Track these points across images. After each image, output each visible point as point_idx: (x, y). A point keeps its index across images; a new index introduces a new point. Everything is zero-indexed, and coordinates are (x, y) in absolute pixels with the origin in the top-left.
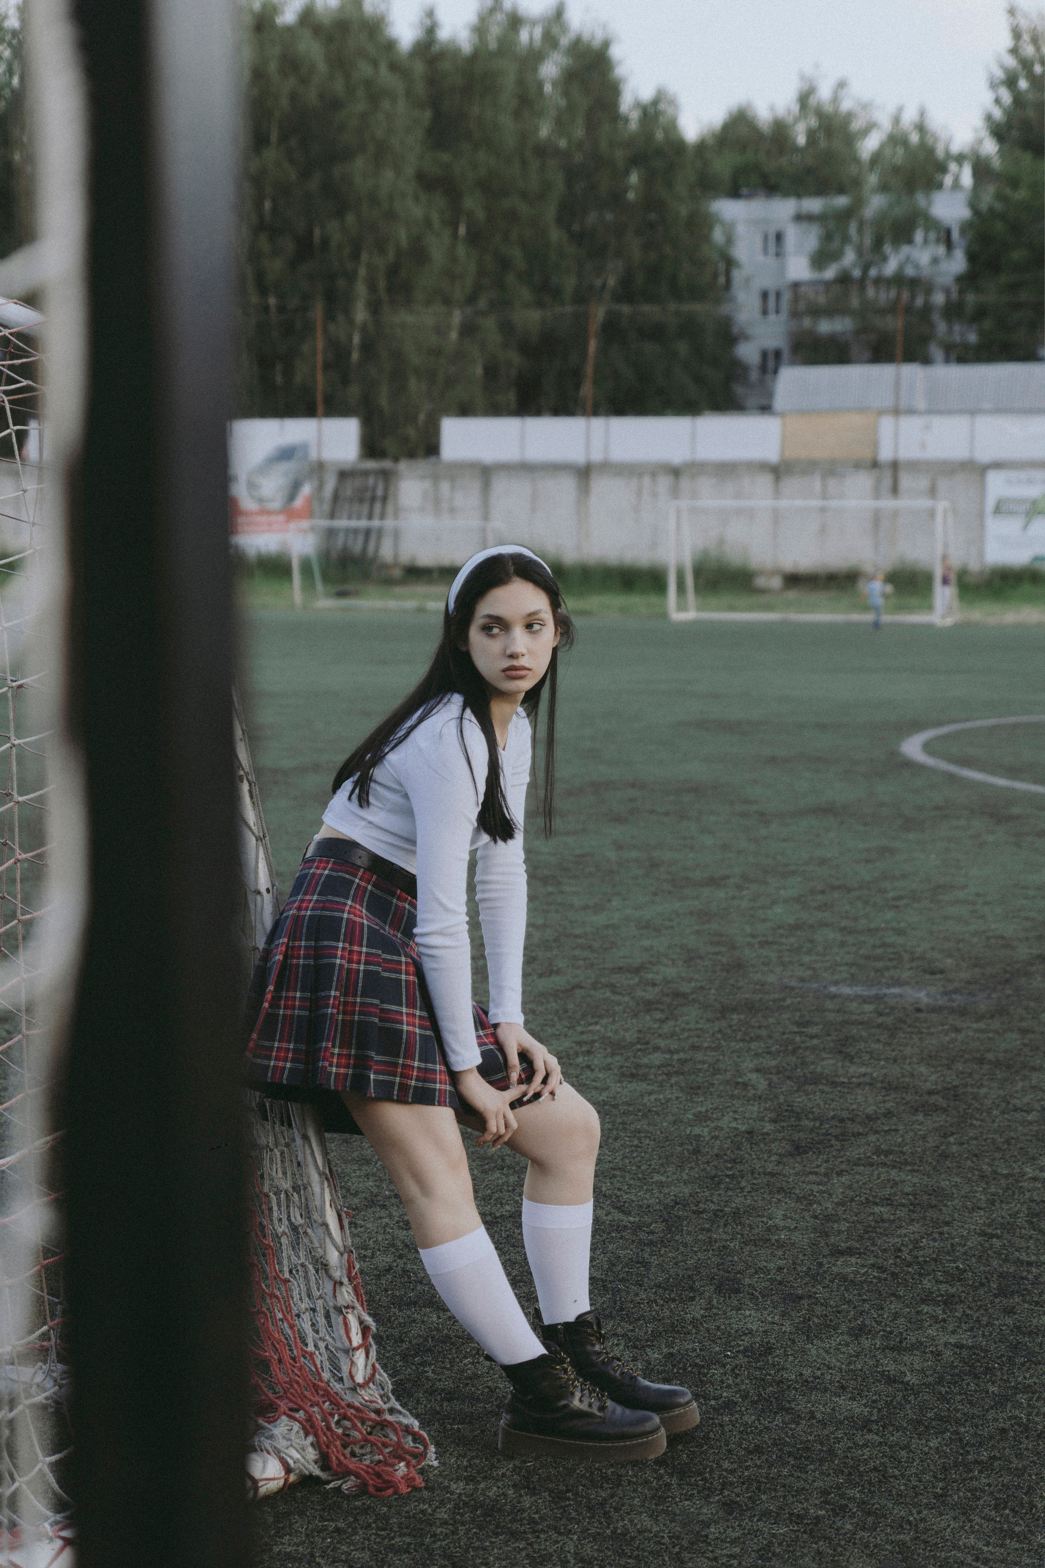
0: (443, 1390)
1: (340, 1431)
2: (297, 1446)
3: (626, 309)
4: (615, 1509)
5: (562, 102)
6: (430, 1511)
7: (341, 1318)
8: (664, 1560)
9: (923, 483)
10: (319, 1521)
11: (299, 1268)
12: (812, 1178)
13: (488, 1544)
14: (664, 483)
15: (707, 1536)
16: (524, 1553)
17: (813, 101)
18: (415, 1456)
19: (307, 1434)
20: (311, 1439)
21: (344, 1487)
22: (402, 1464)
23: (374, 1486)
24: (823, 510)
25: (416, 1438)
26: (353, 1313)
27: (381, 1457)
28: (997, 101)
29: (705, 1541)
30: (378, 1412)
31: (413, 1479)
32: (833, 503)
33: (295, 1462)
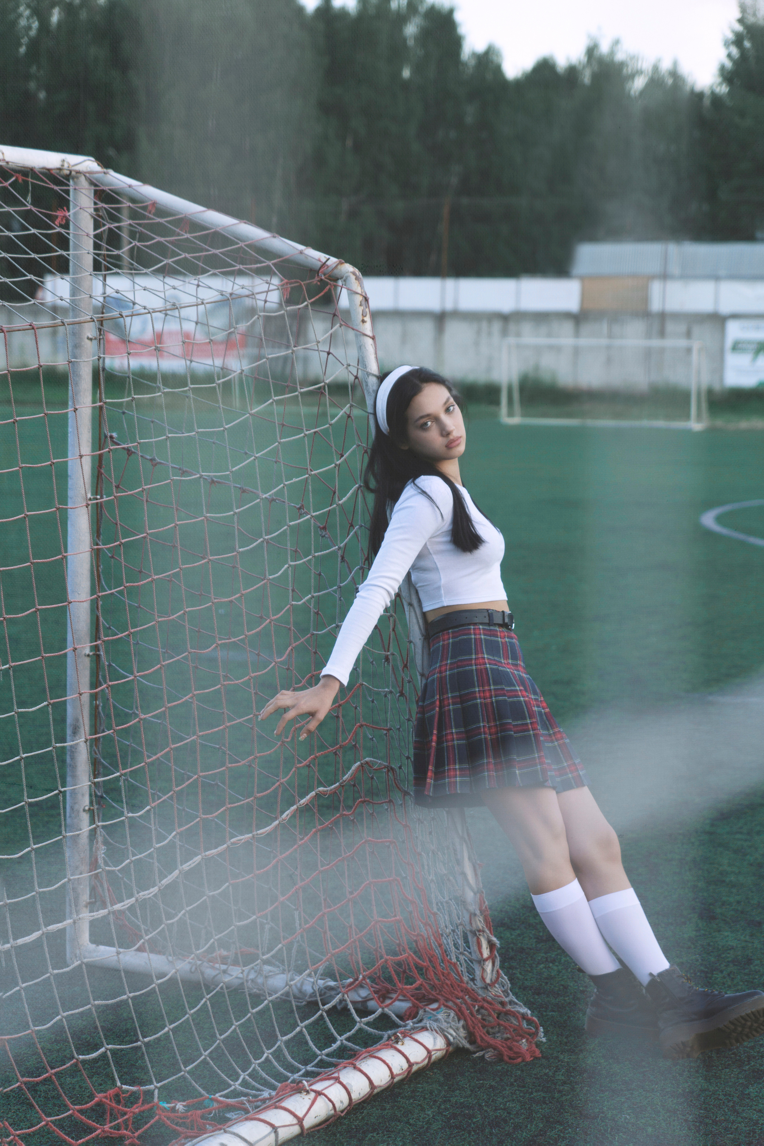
0: (532, 987)
1: (479, 1017)
2: (454, 1027)
3: (465, 201)
4: (679, 1074)
5: (420, 52)
6: (551, 1074)
7: (475, 939)
8: (724, 1111)
9: (682, 328)
10: (477, 1080)
11: (445, 904)
12: (738, 836)
13: (598, 1098)
14: (497, 326)
15: (749, 1094)
16: (626, 1105)
17: (596, 53)
18: (530, 1034)
19: (459, 1020)
20: (462, 1022)
21: (487, 1056)
22: (524, 1041)
23: (508, 1056)
24: (609, 347)
25: (530, 1022)
26: (484, 936)
27: (508, 1035)
28: (729, 56)
29: (749, 1098)
30: (503, 1004)
31: (534, 1052)
32: (617, 342)
33: (454, 1039)
